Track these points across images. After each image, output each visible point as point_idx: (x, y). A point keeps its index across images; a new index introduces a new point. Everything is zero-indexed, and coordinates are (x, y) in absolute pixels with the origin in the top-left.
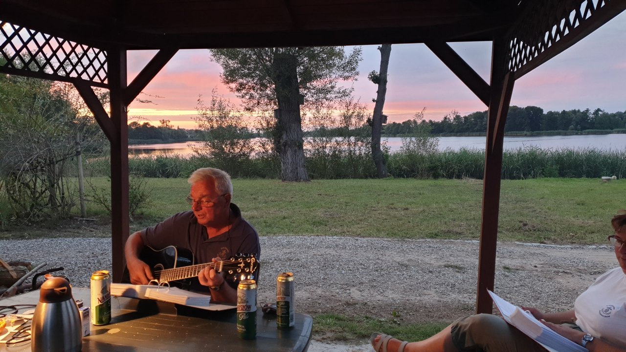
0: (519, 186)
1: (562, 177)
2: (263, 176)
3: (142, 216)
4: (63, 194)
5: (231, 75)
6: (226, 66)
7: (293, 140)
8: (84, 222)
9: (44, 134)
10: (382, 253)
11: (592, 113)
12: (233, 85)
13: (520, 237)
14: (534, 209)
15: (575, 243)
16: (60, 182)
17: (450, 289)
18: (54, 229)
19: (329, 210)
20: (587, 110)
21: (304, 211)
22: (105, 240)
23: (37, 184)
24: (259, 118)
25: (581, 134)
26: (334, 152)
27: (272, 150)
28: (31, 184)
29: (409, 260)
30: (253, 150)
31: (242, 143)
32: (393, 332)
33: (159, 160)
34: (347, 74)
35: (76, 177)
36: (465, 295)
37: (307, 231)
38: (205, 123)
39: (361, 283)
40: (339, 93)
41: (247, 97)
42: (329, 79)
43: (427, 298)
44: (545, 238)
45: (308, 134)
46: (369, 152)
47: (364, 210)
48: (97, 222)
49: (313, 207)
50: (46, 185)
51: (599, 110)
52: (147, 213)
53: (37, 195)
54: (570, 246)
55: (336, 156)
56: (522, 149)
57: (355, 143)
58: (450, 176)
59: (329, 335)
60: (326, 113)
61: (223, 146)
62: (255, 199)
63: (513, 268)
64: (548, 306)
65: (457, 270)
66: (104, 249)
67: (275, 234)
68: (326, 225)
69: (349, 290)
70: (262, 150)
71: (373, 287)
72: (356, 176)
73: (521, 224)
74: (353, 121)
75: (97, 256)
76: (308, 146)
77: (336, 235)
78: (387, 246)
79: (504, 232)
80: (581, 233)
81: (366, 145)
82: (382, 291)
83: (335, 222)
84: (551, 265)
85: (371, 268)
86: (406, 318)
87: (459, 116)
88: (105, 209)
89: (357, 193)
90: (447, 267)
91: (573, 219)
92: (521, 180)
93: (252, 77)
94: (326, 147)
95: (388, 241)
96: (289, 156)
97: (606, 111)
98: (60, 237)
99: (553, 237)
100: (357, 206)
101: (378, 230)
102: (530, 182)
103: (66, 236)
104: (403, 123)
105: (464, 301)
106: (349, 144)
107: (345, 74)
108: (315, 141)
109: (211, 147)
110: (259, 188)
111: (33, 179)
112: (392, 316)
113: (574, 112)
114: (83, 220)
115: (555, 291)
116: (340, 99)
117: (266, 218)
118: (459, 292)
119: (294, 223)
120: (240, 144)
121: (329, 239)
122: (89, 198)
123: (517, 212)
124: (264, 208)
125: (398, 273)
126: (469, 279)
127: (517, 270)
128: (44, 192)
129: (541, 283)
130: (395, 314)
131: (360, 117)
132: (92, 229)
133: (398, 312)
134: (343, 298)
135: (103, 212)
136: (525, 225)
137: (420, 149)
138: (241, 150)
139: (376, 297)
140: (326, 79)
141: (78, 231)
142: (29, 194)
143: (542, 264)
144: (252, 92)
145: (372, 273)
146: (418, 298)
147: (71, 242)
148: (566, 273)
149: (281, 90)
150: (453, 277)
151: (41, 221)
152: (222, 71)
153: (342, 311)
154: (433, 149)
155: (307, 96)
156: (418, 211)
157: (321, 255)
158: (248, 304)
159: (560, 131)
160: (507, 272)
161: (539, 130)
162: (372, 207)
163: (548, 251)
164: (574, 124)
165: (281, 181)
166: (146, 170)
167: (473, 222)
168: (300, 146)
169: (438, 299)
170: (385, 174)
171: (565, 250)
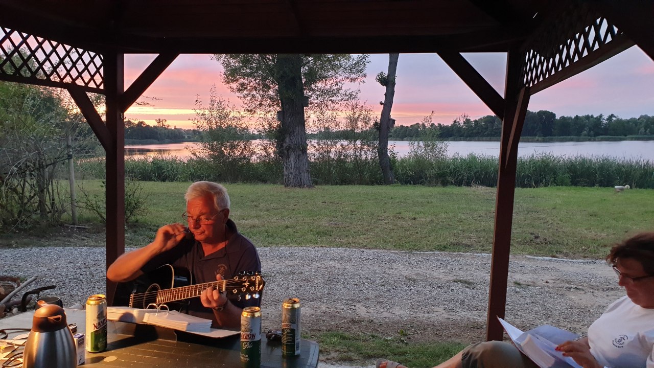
0: (530, 195)
1: (575, 185)
2: (264, 181)
3: (136, 224)
4: (53, 200)
5: (232, 74)
6: (227, 65)
7: (296, 144)
8: (75, 229)
9: (33, 136)
10: (388, 266)
11: (605, 119)
12: (234, 85)
13: (532, 251)
14: (546, 221)
15: (587, 257)
16: (50, 187)
17: (459, 305)
18: (43, 237)
19: (334, 219)
20: (601, 116)
21: (307, 220)
22: (97, 250)
23: (26, 189)
24: (260, 119)
25: (594, 140)
26: (340, 156)
27: (274, 154)
28: (19, 189)
29: (418, 274)
30: (254, 153)
31: (243, 146)
32: (401, 352)
33: (155, 162)
34: (353, 76)
35: (67, 179)
36: (475, 312)
37: (311, 241)
38: (204, 124)
39: (367, 299)
40: (346, 95)
41: (249, 98)
42: (335, 81)
43: (435, 316)
44: (556, 252)
45: (313, 136)
46: (376, 157)
47: (370, 220)
48: (89, 229)
49: (317, 215)
50: (35, 190)
51: (612, 116)
52: (142, 221)
53: (26, 201)
54: (582, 261)
55: (341, 161)
56: (535, 156)
57: (361, 147)
58: (459, 184)
59: (333, 355)
60: (331, 116)
61: (223, 149)
62: (256, 206)
63: (524, 283)
64: (560, 324)
65: (466, 285)
66: (96, 259)
67: (277, 244)
68: (331, 236)
69: (355, 306)
70: (264, 154)
71: (379, 303)
72: (362, 182)
73: (533, 236)
74: (360, 124)
75: (89, 268)
76: (313, 149)
77: (341, 246)
78: (393, 259)
79: (515, 245)
80: (594, 247)
81: (373, 149)
82: (389, 307)
83: (339, 232)
84: (563, 281)
85: (377, 282)
86: (414, 337)
87: (470, 120)
88: (98, 216)
89: (363, 201)
90: (456, 282)
91: (585, 231)
92: (532, 189)
93: (254, 76)
94: (330, 151)
95: (396, 253)
96: (292, 161)
97: (620, 117)
98: (49, 245)
99: (565, 251)
100: (363, 215)
101: (385, 241)
102: (541, 191)
103: (56, 245)
104: (411, 126)
105: (473, 319)
106: (355, 148)
107: (352, 76)
108: (319, 144)
109: (209, 149)
110: (260, 194)
111: (21, 183)
112: (399, 335)
113: (588, 117)
114: (74, 228)
115: (567, 309)
116: (346, 102)
117: (268, 227)
118: (469, 310)
119: (297, 232)
120: (241, 147)
121: (334, 251)
122: (81, 204)
123: (528, 224)
124: (265, 217)
125: (405, 288)
126: (479, 295)
127: (529, 285)
128: (33, 197)
129: (553, 299)
130: (403, 332)
131: (366, 120)
132: (84, 238)
133: (405, 330)
134: (348, 315)
135: (96, 219)
136: (537, 237)
137: (429, 155)
138: (242, 153)
139: (382, 314)
140: (332, 80)
141: (69, 239)
142: (17, 199)
143: (553, 280)
144: (254, 93)
145: (378, 288)
146: (426, 315)
147: (62, 252)
148: (578, 289)
149: (285, 91)
150: (462, 292)
151: (29, 228)
152: (223, 70)
153: (348, 329)
154: (442, 155)
155: (312, 98)
156: (426, 221)
157: (326, 268)
158: (253, 333)
159: (572, 137)
160: (518, 287)
161: (551, 135)
162: (378, 216)
163: (560, 266)
164: (588, 130)
165: (283, 186)
166: (140, 173)
167: (484, 234)
168: (304, 150)
169: (446, 316)
170: (392, 181)
171: (578, 265)
